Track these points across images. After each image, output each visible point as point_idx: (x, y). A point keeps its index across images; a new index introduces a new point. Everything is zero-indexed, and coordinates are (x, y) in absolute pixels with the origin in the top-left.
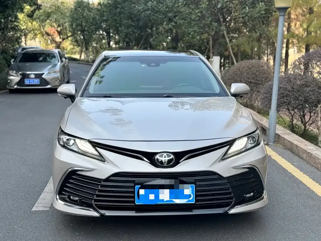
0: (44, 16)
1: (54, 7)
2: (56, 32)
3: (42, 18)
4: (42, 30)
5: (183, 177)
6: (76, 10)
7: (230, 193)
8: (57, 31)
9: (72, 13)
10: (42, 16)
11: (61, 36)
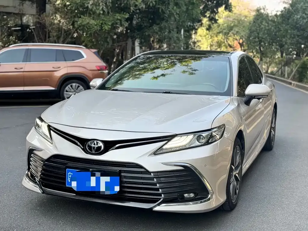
0: (226, 30)
1: (236, 21)
2: (239, 45)
3: (225, 31)
4: (226, 42)
5: (110, 166)
6: (254, 22)
7: (158, 189)
8: (239, 43)
9: (251, 25)
10: (224, 29)
11: (243, 48)
